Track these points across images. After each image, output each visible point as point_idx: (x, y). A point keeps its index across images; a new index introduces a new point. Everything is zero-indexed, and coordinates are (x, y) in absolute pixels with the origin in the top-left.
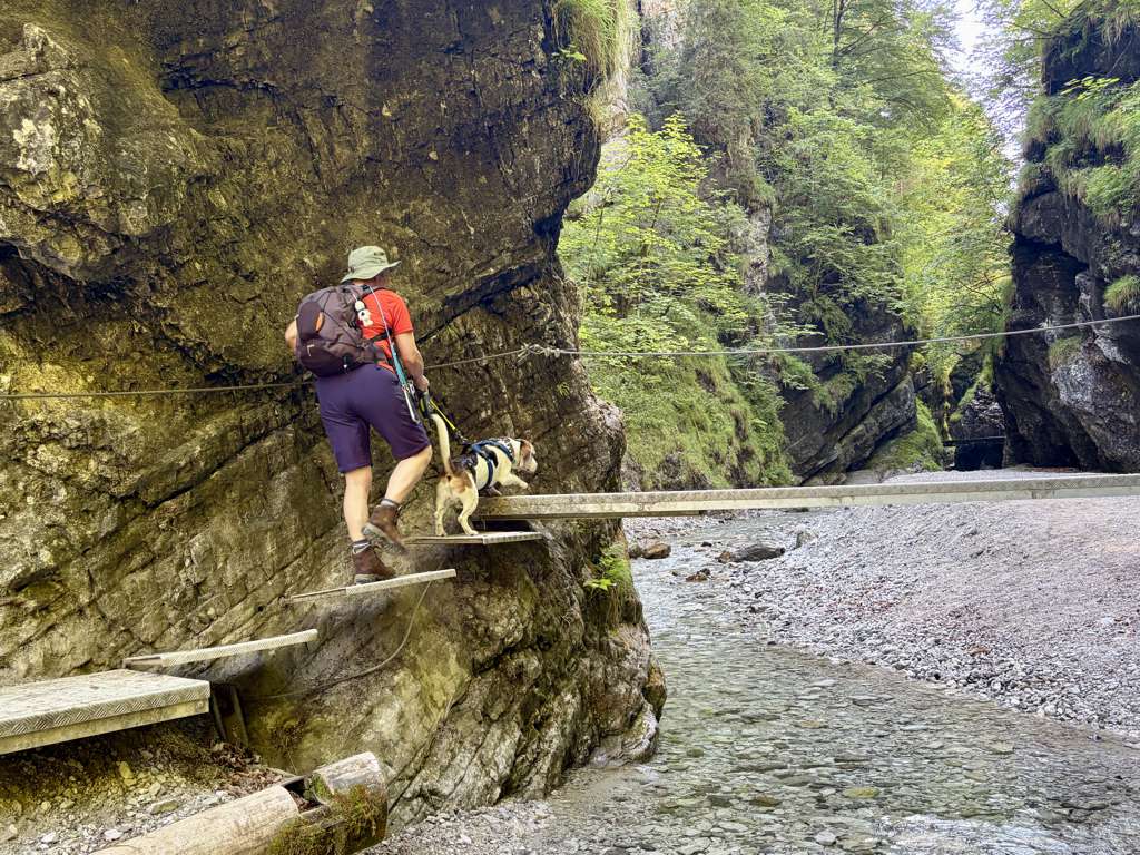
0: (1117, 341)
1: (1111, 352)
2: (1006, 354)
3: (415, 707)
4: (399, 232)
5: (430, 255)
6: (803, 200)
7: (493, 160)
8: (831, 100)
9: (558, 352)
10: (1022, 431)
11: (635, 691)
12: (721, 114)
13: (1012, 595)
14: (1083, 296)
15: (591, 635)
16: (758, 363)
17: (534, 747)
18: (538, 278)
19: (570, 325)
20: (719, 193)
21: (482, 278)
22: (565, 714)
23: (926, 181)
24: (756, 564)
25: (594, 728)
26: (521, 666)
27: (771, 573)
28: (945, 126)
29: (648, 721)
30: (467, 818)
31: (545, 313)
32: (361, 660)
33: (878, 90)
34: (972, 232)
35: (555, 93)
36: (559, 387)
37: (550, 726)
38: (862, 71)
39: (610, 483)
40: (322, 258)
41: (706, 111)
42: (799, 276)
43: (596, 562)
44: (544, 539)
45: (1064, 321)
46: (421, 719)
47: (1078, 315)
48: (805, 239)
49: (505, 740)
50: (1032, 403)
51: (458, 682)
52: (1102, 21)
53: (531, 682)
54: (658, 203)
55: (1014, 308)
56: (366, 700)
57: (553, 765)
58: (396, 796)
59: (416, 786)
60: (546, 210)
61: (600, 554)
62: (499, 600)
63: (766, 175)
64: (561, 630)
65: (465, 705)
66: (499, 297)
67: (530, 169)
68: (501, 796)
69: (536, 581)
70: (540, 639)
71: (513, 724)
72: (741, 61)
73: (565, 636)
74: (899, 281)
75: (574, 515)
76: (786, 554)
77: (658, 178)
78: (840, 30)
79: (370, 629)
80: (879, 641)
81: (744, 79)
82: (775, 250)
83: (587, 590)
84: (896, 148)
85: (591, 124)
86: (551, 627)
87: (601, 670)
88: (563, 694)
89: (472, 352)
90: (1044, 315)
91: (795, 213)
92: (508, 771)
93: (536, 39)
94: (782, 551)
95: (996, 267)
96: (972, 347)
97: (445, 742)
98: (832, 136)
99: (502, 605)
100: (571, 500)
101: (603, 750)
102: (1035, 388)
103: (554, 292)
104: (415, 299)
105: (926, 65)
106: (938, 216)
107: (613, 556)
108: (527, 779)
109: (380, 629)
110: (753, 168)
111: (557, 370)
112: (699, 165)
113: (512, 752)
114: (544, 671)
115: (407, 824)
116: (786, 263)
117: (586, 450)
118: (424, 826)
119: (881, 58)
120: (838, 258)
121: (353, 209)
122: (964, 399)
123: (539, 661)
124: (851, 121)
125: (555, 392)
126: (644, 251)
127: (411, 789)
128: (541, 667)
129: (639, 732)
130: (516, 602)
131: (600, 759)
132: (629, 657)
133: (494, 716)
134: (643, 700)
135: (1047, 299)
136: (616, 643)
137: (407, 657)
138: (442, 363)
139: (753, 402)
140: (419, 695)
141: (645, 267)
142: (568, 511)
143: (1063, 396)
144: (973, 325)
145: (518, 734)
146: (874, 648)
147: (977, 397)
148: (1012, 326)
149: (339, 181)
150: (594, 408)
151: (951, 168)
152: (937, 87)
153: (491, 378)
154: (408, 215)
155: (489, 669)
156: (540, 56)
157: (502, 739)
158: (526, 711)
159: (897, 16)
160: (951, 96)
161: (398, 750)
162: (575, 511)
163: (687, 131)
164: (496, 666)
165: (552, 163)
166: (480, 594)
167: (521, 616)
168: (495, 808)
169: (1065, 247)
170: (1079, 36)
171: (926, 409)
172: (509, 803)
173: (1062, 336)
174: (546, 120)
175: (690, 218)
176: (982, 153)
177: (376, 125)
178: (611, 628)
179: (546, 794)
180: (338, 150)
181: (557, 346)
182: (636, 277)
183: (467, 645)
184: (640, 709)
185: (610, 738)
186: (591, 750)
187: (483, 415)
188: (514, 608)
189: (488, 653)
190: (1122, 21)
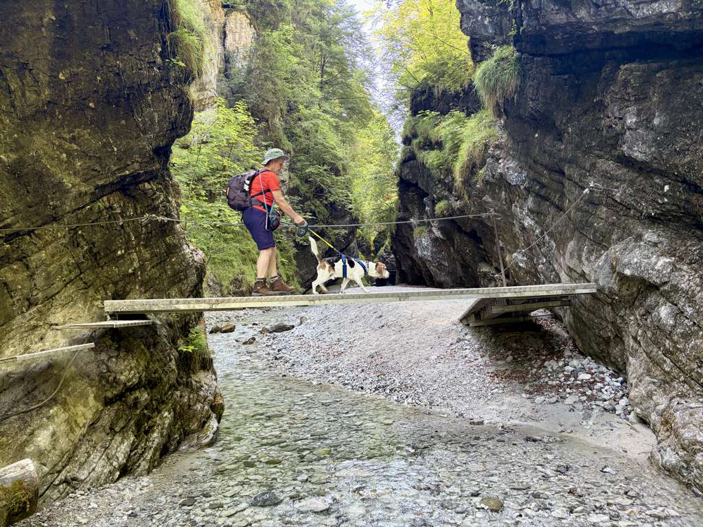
0: (440, 229)
1: (438, 234)
2: (396, 232)
3: (64, 427)
4: (67, 145)
5: (87, 161)
6: (306, 151)
7: (130, 112)
8: (319, 105)
9: (166, 219)
10: (403, 268)
11: (206, 407)
12: (265, 103)
13: (396, 346)
14: (427, 208)
15: (181, 378)
16: (284, 231)
17: (143, 445)
18: (156, 178)
19: (174, 205)
20: (264, 143)
21: (121, 176)
22: (164, 424)
23: (363, 148)
24: (279, 334)
25: (182, 430)
26: (136, 398)
27: (287, 339)
28: (370, 124)
29: (213, 424)
30: (96, 492)
31: (159, 197)
32: (28, 401)
33: (341, 103)
34: (382, 174)
35: (168, 81)
36: (167, 239)
37: (153, 431)
38: (334, 93)
39: (196, 292)
40: (13, 156)
41: (258, 101)
42: (304, 189)
43: (186, 336)
44: (154, 323)
45: (419, 218)
46: (68, 435)
47: (425, 216)
48: (307, 171)
49: (124, 443)
50: (408, 256)
51: (95, 410)
52: (434, 87)
53: (143, 407)
54: (231, 145)
55: (400, 211)
56: (30, 426)
57: (154, 454)
58: (48, 484)
59: (62, 476)
60: (161, 143)
61: (189, 332)
62: (124, 361)
63: (288, 137)
64: (163, 376)
65: (98, 424)
66: (132, 187)
67: (152, 120)
68: (120, 477)
69: (148, 349)
70: (150, 382)
71: (130, 432)
72: (276, 79)
73: (165, 379)
74: (350, 195)
75: (173, 311)
76: (295, 329)
77: (232, 132)
78: (323, 73)
79: (35, 382)
80: (336, 372)
81: (277, 88)
82: (292, 175)
83: (180, 352)
84: (349, 131)
85: (188, 100)
86: (157, 375)
87: (186, 397)
88: (163, 413)
89: (113, 217)
90: (412, 215)
91: (302, 158)
92: (125, 461)
93: (156, 51)
94: (293, 327)
95: (392, 192)
96: (383, 228)
97: (84, 448)
98: (320, 122)
99: (126, 363)
100: (171, 302)
101: (186, 442)
102: (408, 248)
103: (166, 186)
104: (76, 185)
105: (361, 95)
106: (368, 165)
107: (196, 333)
108: (137, 464)
109: (42, 381)
110: (282, 132)
111: (166, 229)
112: (254, 128)
113: (128, 450)
114: (151, 400)
115: (55, 500)
116: (297, 182)
117: (182, 274)
118: (67, 500)
119: (342, 89)
120: (323, 182)
121: (37, 130)
122: (379, 252)
123: (148, 394)
124: (328, 116)
125: (165, 242)
126: (224, 169)
127: (59, 478)
128: (149, 398)
129: (207, 430)
130: (135, 361)
131: (184, 448)
132: (203, 389)
133: (117, 429)
134: (210, 412)
135: (413, 208)
136: (196, 382)
137: (60, 398)
138: (93, 222)
139: (281, 250)
140: (68, 421)
141: (224, 177)
142: (169, 308)
143: (419, 253)
144: (383, 218)
145: (132, 438)
146: (333, 375)
147: (386, 252)
148: (399, 219)
149: (28, 112)
150: (187, 251)
151: (374, 144)
152: (367, 105)
153: (125, 232)
154: (74, 137)
155: (116, 402)
156: (159, 60)
157: (122, 442)
158: (138, 425)
159: (349, 70)
160: (373, 111)
161: (50, 455)
162: (173, 308)
163: (248, 110)
164: (121, 400)
165: (165, 118)
166: (112, 357)
167: (138, 369)
168: (115, 484)
169: (419, 185)
170: (425, 91)
171: (363, 256)
172: (125, 480)
173: (419, 225)
174: (162, 95)
175: (249, 154)
176: (386, 139)
177: (54, 83)
178: (194, 373)
179: (149, 472)
180: (28, 94)
181: (166, 216)
182: (220, 182)
183: (101, 388)
184: (209, 417)
185: (190, 435)
186: (179, 443)
187: (119, 253)
188: (133, 365)
189: (115, 392)
190: (441, 87)
